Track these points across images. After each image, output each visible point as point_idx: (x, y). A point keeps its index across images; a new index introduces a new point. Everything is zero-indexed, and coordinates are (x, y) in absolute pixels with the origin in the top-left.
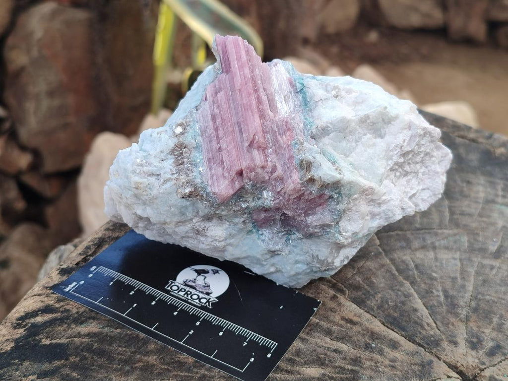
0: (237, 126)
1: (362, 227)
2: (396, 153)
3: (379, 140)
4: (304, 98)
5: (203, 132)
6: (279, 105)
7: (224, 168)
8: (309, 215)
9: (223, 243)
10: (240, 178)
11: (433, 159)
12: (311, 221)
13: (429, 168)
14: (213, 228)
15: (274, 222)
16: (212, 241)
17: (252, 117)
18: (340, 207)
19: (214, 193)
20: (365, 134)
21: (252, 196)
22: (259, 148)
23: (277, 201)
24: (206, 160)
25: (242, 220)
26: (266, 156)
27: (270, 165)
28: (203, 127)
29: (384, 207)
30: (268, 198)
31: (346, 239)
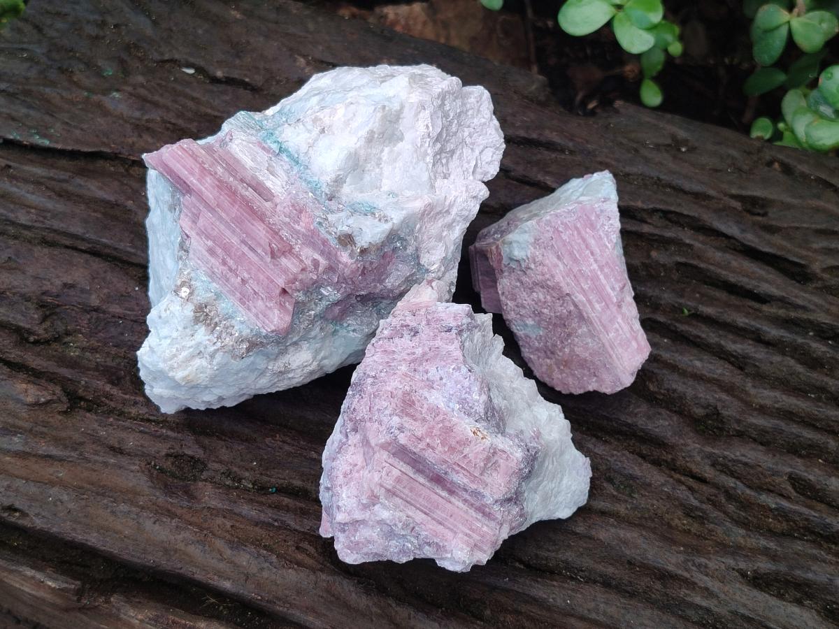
0: (243, 246)
1: (446, 247)
2: (427, 145)
3: (400, 145)
4: (290, 156)
5: (212, 275)
6: (269, 184)
7: (262, 299)
8: (385, 279)
9: (315, 363)
10: (287, 297)
11: (470, 112)
12: (390, 284)
13: (472, 125)
14: (294, 358)
15: (353, 307)
16: (302, 371)
17: (253, 227)
18: (410, 250)
19: (272, 331)
20: (382, 151)
21: (313, 303)
22: (284, 253)
23: (342, 290)
24: (237, 303)
25: (318, 329)
26: (298, 257)
27: (308, 262)
28: (208, 271)
29: (454, 211)
30: (330, 293)
31: (439, 271)
